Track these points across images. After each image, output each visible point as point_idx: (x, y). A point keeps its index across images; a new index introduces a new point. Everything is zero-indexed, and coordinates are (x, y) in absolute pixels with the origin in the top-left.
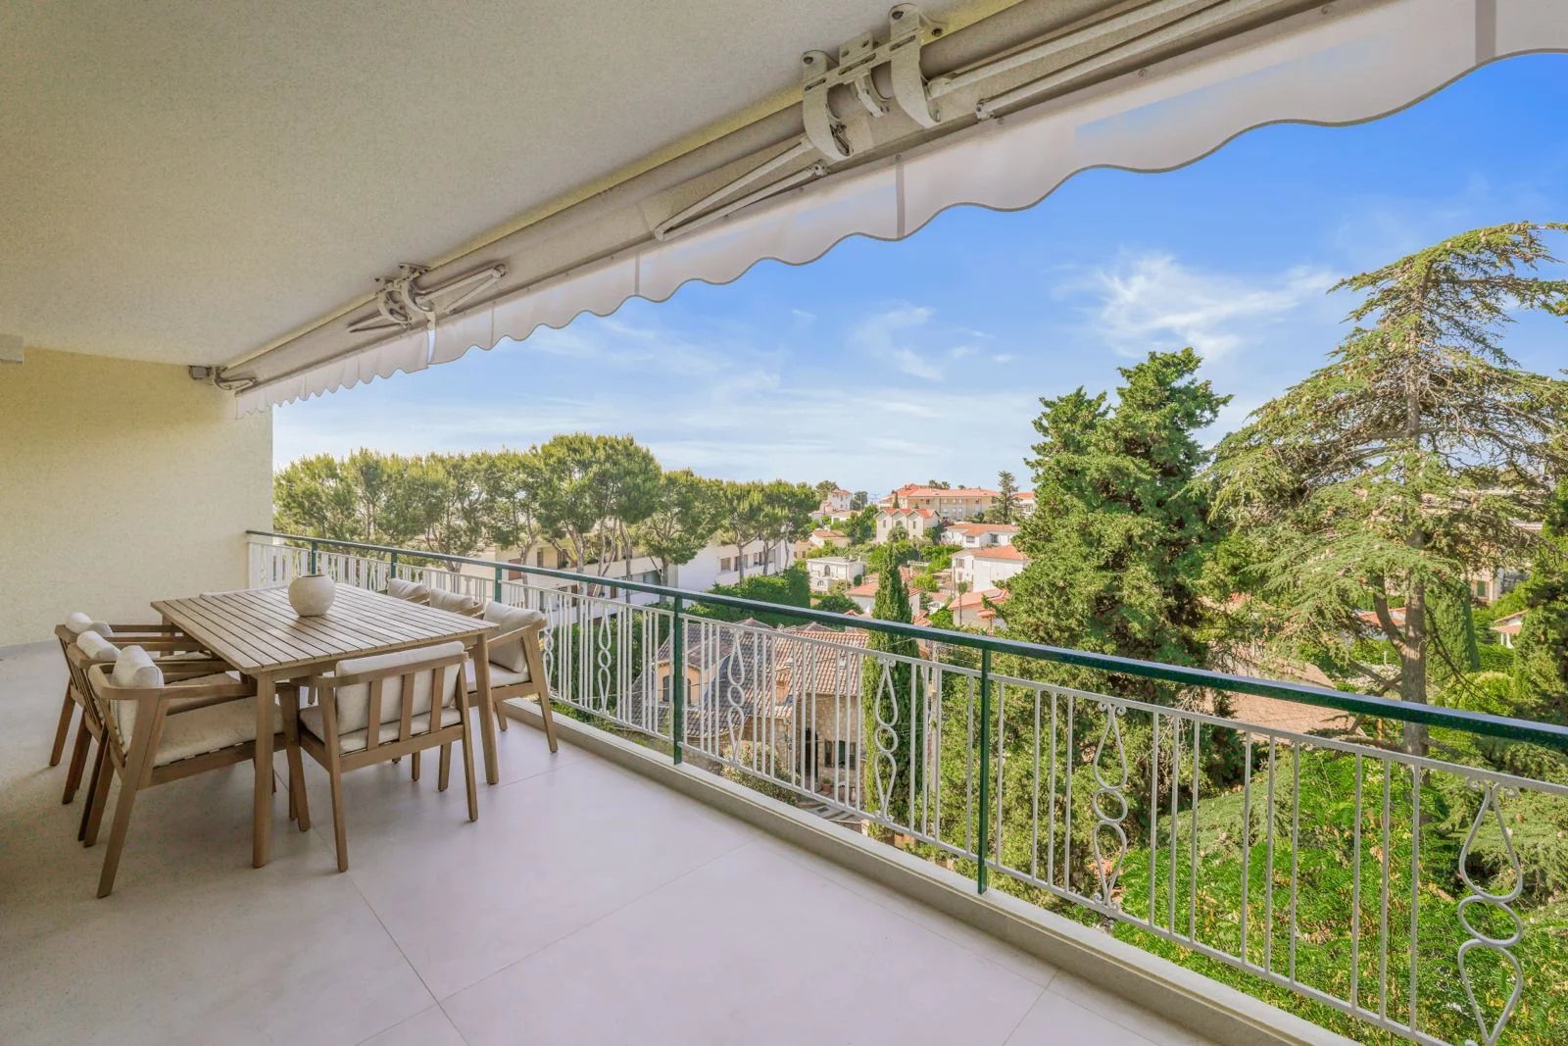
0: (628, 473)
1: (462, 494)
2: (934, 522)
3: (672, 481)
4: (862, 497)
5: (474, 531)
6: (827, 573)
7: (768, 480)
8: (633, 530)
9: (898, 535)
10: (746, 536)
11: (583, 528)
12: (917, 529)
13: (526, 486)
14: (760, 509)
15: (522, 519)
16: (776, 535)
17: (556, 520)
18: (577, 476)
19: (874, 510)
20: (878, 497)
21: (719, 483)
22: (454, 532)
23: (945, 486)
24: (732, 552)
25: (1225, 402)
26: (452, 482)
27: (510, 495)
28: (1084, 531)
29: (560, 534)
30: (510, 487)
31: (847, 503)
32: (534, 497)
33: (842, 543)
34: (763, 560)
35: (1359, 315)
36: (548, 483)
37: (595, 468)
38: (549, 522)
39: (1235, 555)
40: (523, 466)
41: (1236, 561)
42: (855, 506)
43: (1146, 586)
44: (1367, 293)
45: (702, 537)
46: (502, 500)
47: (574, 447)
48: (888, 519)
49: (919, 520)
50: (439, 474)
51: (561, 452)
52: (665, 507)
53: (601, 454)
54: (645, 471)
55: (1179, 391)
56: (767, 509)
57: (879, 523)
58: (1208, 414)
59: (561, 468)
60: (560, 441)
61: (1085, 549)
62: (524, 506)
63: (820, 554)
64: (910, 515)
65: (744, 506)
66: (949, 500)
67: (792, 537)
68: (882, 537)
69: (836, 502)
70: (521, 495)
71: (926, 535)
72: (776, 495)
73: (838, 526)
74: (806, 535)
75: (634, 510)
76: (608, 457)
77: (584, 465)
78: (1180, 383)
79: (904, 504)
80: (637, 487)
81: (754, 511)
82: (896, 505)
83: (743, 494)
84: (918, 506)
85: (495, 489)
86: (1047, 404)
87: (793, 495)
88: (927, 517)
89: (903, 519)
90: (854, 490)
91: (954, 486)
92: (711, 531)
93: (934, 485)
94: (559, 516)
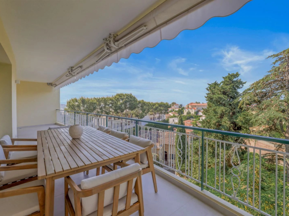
0: (131, 101)
1: (100, 105)
2: (196, 110)
3: (140, 102)
4: (181, 105)
5: (102, 112)
6: (174, 121)
7: (159, 102)
8: (132, 112)
9: (189, 113)
10: (155, 113)
11: (122, 112)
12: (193, 112)
13: (111, 103)
14: (158, 108)
15: (111, 110)
16: (161, 113)
17: (117, 110)
18: (121, 101)
19: (184, 108)
20: (185, 105)
21: (149, 103)
22: (98, 112)
23: (199, 103)
24: (152, 116)
25: (245, 83)
26: (98, 103)
27: (109, 105)
28: (214, 110)
29: (118, 113)
30: (108, 104)
31: (178, 106)
32: (113, 105)
33: (177, 115)
34: (159, 118)
35: (274, 63)
36: (115, 103)
37: (124, 100)
38: (116, 110)
39: (245, 115)
40: (111, 100)
41: (245, 116)
42: (180, 107)
43: (227, 122)
44: (276, 59)
45: (146, 113)
46: (107, 106)
47: (120, 96)
48: (186, 110)
49: (193, 110)
50: (95, 101)
51: (118, 97)
52: (138, 107)
53: (125, 97)
54: (134, 100)
55: (234, 81)
56: (159, 108)
57: (185, 111)
58: (241, 86)
59: (118, 100)
60: (118, 95)
61: (215, 114)
62: (111, 107)
63: (172, 117)
64: (191, 109)
65: (155, 107)
66: (200, 106)
67: (165, 113)
68: (185, 114)
69: (176, 107)
70: (111, 105)
71: (195, 113)
72: (161, 105)
73: (176, 111)
74: (168, 113)
75: (132, 108)
76: (127, 98)
77: (122, 99)
78: (235, 79)
79: (190, 107)
80: (132, 103)
81: (157, 108)
82: (188, 107)
83: (154, 105)
84: (193, 107)
85: (106, 104)
86: (209, 85)
87: (165, 105)
88: (195, 109)
89: (190, 110)
90: (179, 104)
91: (201, 103)
92: (148, 112)
93: (197, 103)
94: (118, 109)
